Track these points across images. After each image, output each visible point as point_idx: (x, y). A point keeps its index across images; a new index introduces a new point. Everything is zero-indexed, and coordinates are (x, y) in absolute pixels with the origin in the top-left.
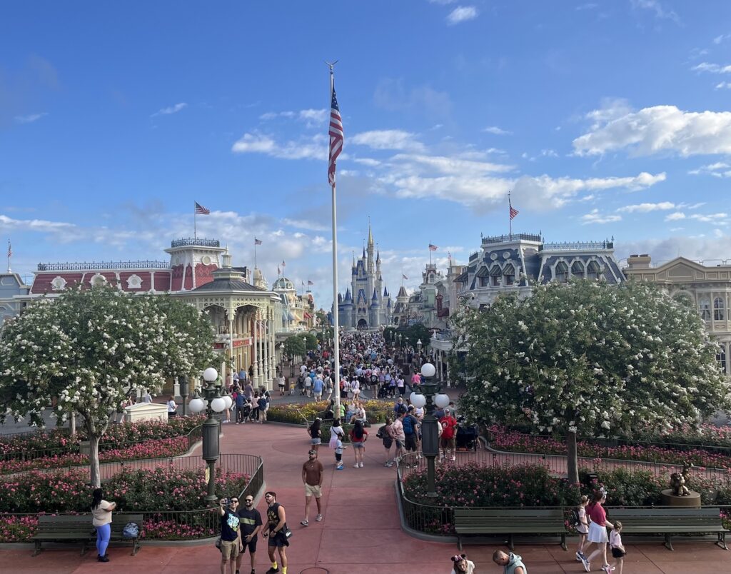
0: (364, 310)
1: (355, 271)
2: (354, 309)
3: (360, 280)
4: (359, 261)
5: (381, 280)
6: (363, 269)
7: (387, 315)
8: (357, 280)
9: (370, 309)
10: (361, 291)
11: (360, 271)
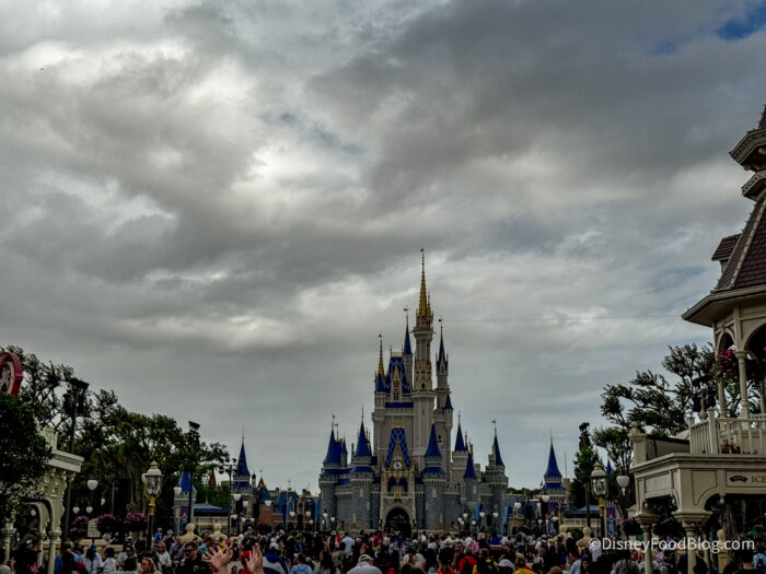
0: (404, 483)
1: (382, 384)
2: (377, 480)
3: (396, 405)
4: (393, 359)
5: (448, 406)
6: (404, 380)
7: (463, 499)
8: (388, 405)
9: (418, 481)
10: (398, 434)
11: (396, 384)
